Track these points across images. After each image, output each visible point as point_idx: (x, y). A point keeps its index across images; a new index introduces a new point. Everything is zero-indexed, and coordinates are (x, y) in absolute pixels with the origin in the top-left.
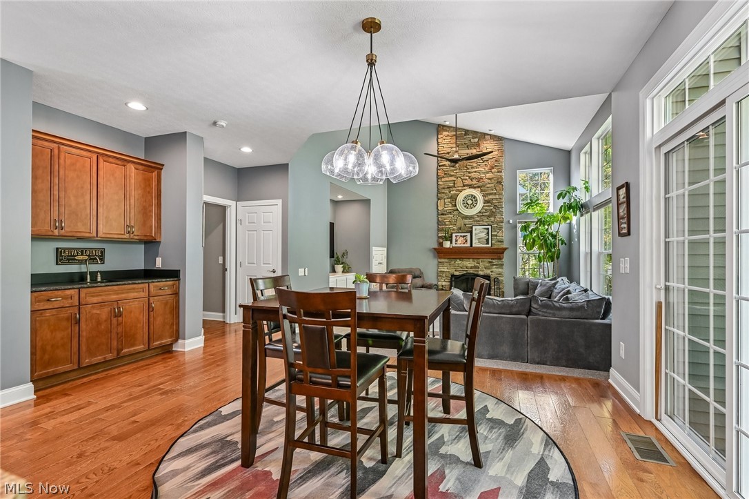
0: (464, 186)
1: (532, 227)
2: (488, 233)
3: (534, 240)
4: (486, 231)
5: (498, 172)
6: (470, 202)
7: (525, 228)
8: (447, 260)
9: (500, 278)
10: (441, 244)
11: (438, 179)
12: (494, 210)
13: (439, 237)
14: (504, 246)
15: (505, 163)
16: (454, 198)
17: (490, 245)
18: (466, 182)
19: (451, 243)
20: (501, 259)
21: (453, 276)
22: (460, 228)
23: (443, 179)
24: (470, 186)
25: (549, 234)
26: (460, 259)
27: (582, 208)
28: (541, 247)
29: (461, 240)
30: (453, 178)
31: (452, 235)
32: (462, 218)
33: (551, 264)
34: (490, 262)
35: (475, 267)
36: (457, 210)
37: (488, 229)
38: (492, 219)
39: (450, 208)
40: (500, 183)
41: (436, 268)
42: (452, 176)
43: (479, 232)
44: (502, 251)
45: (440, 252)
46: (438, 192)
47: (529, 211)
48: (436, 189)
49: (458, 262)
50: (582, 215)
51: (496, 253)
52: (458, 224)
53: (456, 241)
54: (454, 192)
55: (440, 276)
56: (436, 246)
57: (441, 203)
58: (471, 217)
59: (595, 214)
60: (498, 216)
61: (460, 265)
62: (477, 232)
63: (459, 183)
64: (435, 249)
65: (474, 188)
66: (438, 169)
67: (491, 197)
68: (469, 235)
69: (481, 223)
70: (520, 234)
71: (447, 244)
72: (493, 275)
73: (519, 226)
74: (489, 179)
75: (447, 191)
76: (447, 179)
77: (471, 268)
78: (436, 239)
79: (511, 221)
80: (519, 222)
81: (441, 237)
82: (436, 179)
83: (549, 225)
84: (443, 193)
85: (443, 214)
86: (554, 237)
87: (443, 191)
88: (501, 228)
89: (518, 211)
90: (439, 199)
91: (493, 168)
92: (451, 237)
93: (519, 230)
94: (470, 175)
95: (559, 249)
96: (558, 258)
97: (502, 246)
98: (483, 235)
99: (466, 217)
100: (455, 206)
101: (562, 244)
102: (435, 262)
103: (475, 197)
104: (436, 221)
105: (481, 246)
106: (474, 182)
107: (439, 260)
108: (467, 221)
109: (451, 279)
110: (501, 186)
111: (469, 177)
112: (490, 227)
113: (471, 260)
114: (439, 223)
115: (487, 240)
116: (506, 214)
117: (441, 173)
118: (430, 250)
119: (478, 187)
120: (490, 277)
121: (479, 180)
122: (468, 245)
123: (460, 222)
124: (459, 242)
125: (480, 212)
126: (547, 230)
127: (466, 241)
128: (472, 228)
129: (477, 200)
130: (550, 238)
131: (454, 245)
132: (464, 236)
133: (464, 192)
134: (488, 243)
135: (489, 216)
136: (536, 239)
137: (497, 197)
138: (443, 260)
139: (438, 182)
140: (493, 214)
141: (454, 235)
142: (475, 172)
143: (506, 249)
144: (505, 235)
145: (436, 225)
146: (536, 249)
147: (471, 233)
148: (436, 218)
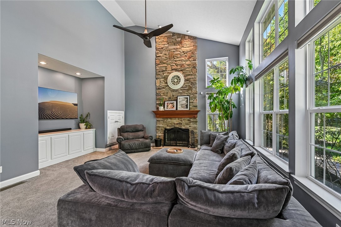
0: (172, 70)
1: (215, 96)
2: (187, 101)
3: (216, 106)
5: (194, 60)
6: (176, 80)
7: (210, 97)
8: (162, 119)
9: (195, 131)
10: (158, 108)
11: (156, 65)
12: (191, 86)
13: (157, 104)
14: (198, 109)
15: (198, 54)
16: (166, 78)
17: (188, 109)
18: (174, 67)
19: (164, 108)
20: (196, 118)
21: (166, 129)
22: (170, 98)
23: (159, 66)
24: (176, 70)
25: (226, 101)
26: (170, 118)
27: (246, 81)
28: (220, 110)
29: (170, 106)
30: (165, 65)
31: (165, 102)
32: (171, 91)
33: (226, 122)
34: (189, 120)
35: (180, 123)
36: (168, 86)
37: (187, 98)
38: (190, 91)
39: (163, 84)
40: (194, 67)
41: (155, 124)
42: (164, 63)
43: (182, 100)
44: (196, 113)
45: (157, 114)
46: (156, 74)
47: (214, 86)
48: (155, 72)
49: (169, 120)
50: (247, 86)
51: (192, 114)
52: (169, 95)
53: (167, 106)
54: (166, 74)
55: (158, 130)
56: (155, 110)
57: (158, 81)
58: (177, 91)
59: (257, 83)
60: (194, 89)
61: (170, 122)
62: (180, 100)
63: (169, 68)
64: (154, 112)
65: (179, 71)
66: (156, 59)
67: (189, 77)
68: (175, 102)
69: (183, 94)
70: (208, 101)
71: (161, 109)
72: (191, 129)
74: (188, 65)
75: (161, 73)
76: (162, 65)
77: (177, 124)
78: (155, 105)
79: (202, 93)
80: (207, 94)
82: (155, 65)
83: (225, 95)
84: (159, 75)
85: (159, 89)
86: (228, 102)
87: (159, 73)
88: (195, 98)
89: (207, 86)
90: (156, 79)
91: (190, 58)
92: (164, 104)
93: (207, 99)
94: (176, 62)
95: (232, 111)
96: (231, 117)
97: (196, 110)
98: (184, 102)
99: (174, 91)
100: (167, 83)
101: (234, 107)
102: (154, 120)
103: (179, 77)
104: (155, 93)
105: (183, 109)
106: (179, 67)
107: (157, 119)
108: (174, 93)
109: (165, 131)
110: (195, 70)
111: (175, 64)
112: (188, 97)
113: (177, 119)
114: (157, 94)
115: (187, 106)
116: (198, 88)
117: (158, 62)
118: (151, 112)
119: (181, 71)
120: (189, 130)
121: (182, 65)
122: (175, 109)
123: (170, 94)
124: (169, 107)
125: (182, 87)
126: (224, 98)
127: (174, 107)
128: (177, 97)
129: (180, 79)
130: (226, 103)
131: (166, 109)
132: (172, 103)
133: (172, 74)
134: (187, 108)
135: (188, 90)
136: (218, 104)
137: (193, 77)
138: (159, 119)
139: (156, 67)
140: (190, 88)
141: (166, 102)
142: (179, 60)
143: (198, 111)
144: (198, 102)
145: (155, 96)
146: (217, 112)
147: (177, 101)
148: (155, 91)
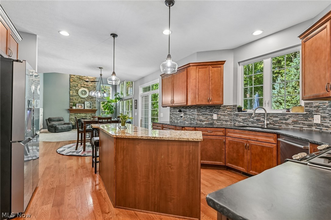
0: (81, 87)
2: (91, 104)
4: (90, 103)
5: (94, 84)
6: (84, 93)
8: (74, 114)
10: (71, 108)
11: (70, 82)
12: (93, 97)
13: (70, 105)
14: (96, 109)
16: (77, 91)
17: (91, 109)
18: (82, 85)
19: (76, 107)
20: (95, 113)
21: (76, 119)
22: (80, 102)
23: (72, 83)
24: (84, 87)
26: (79, 113)
27: (120, 99)
28: (108, 110)
29: (80, 106)
32: (81, 98)
34: (91, 114)
35: (85, 116)
36: (78, 95)
37: (91, 103)
38: (92, 99)
39: (75, 94)
41: (69, 117)
42: (76, 82)
43: (87, 104)
44: (96, 111)
45: (71, 110)
48: (69, 86)
49: (79, 114)
50: (120, 101)
51: (93, 111)
53: (78, 107)
54: (77, 88)
55: (71, 120)
56: (69, 108)
57: (71, 92)
58: (84, 98)
59: (124, 101)
61: (80, 116)
63: (79, 85)
64: (68, 109)
66: (70, 79)
68: (83, 104)
69: (88, 101)
70: (102, 105)
71: (74, 108)
73: (101, 102)
74: (91, 86)
75: (74, 87)
76: (74, 83)
77: (84, 116)
78: (69, 105)
79: (98, 101)
80: (101, 101)
81: (71, 105)
82: (69, 82)
83: (111, 103)
84: (72, 88)
85: (72, 96)
86: (112, 107)
87: (73, 87)
88: (95, 103)
90: (70, 90)
92: (76, 105)
93: (101, 104)
97: (95, 109)
98: (89, 105)
99: (82, 98)
100: (78, 93)
102: (68, 114)
103: (85, 91)
104: (69, 98)
105: (88, 109)
106: (85, 86)
107: (70, 114)
108: (82, 100)
110: (95, 89)
113: (84, 114)
115: (90, 107)
116: (96, 98)
118: (66, 110)
119: (87, 88)
121: (87, 85)
122: (83, 108)
123: (80, 100)
124: (79, 107)
125: (87, 97)
127: (82, 107)
128: (84, 102)
131: (77, 108)
132: (81, 105)
133: (81, 89)
134: (90, 108)
136: (107, 107)
138: (72, 114)
139: (70, 83)
141: (77, 104)
144: (96, 105)
145: (69, 100)
146: (106, 110)
147: (84, 104)
148: (69, 97)
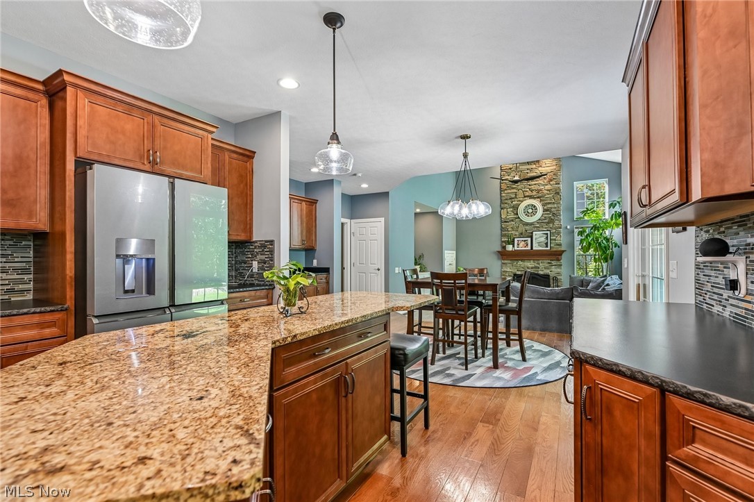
0: (525, 197)
1: (587, 231)
2: (547, 238)
3: (590, 244)
4: (546, 236)
5: (556, 184)
6: (530, 211)
7: (581, 233)
8: (509, 262)
9: (558, 277)
10: (504, 248)
11: (501, 191)
12: (553, 218)
13: (502, 242)
14: (563, 249)
15: (563, 176)
16: (516, 208)
17: (549, 248)
18: (527, 194)
19: (514, 246)
20: (559, 260)
21: (515, 275)
22: (522, 234)
23: (506, 192)
24: (531, 197)
25: (605, 238)
26: (522, 260)
28: (596, 250)
29: (522, 244)
30: (515, 191)
31: (514, 239)
32: (523, 225)
33: (605, 265)
34: (549, 263)
35: (536, 267)
36: (519, 218)
37: (547, 234)
38: (551, 225)
39: (512, 216)
40: (558, 193)
41: (500, 268)
42: (514, 188)
43: (539, 238)
44: (560, 253)
45: (503, 255)
46: (501, 202)
47: (586, 218)
48: (500, 200)
49: (520, 263)
51: (555, 255)
52: (520, 229)
53: (518, 245)
54: (516, 202)
55: (504, 275)
56: (500, 249)
57: (504, 212)
58: (531, 224)
60: (557, 222)
61: (522, 266)
62: (537, 236)
63: (520, 194)
64: (499, 252)
65: (535, 198)
67: (549, 206)
68: (529, 239)
69: (541, 229)
70: (577, 238)
71: (510, 248)
72: (552, 275)
73: (576, 230)
74: (548, 190)
75: (509, 202)
76: (509, 191)
77: (532, 268)
78: (499, 243)
79: (568, 227)
80: (577, 228)
81: (504, 242)
82: (499, 191)
83: (603, 230)
84: (506, 203)
85: (506, 222)
86: (608, 240)
87: (506, 201)
88: (559, 233)
89: (575, 217)
90: (502, 209)
91: (551, 181)
92: (514, 241)
93: (576, 234)
94: (530, 187)
95: (613, 252)
96: (612, 258)
97: (560, 249)
98: (543, 239)
99: (527, 224)
100: (517, 214)
101: (615, 247)
102: (499, 263)
103: (535, 206)
104: (499, 228)
105: (541, 248)
106: (534, 193)
107: (503, 262)
108: (527, 227)
109: (514, 277)
110: (559, 196)
111: (530, 189)
112: (549, 232)
113: (532, 261)
114: (502, 229)
115: (547, 244)
116: (563, 220)
117: (504, 186)
118: (495, 253)
119: (538, 198)
120: (549, 276)
121: (538, 191)
122: (529, 248)
123: (522, 229)
124: (520, 245)
125: (539, 219)
126: (601, 234)
127: (527, 245)
128: (532, 233)
129: (536, 209)
130: (604, 241)
131: (516, 248)
132: (525, 241)
133: (525, 202)
134: (547, 247)
135: (548, 223)
136: (592, 242)
137: (555, 206)
138: (506, 262)
139: (501, 193)
140: (551, 221)
141: (516, 240)
142: (535, 184)
143: (563, 251)
144: (563, 239)
145: (500, 231)
146: (591, 251)
147: (532, 237)
148: (500, 225)
